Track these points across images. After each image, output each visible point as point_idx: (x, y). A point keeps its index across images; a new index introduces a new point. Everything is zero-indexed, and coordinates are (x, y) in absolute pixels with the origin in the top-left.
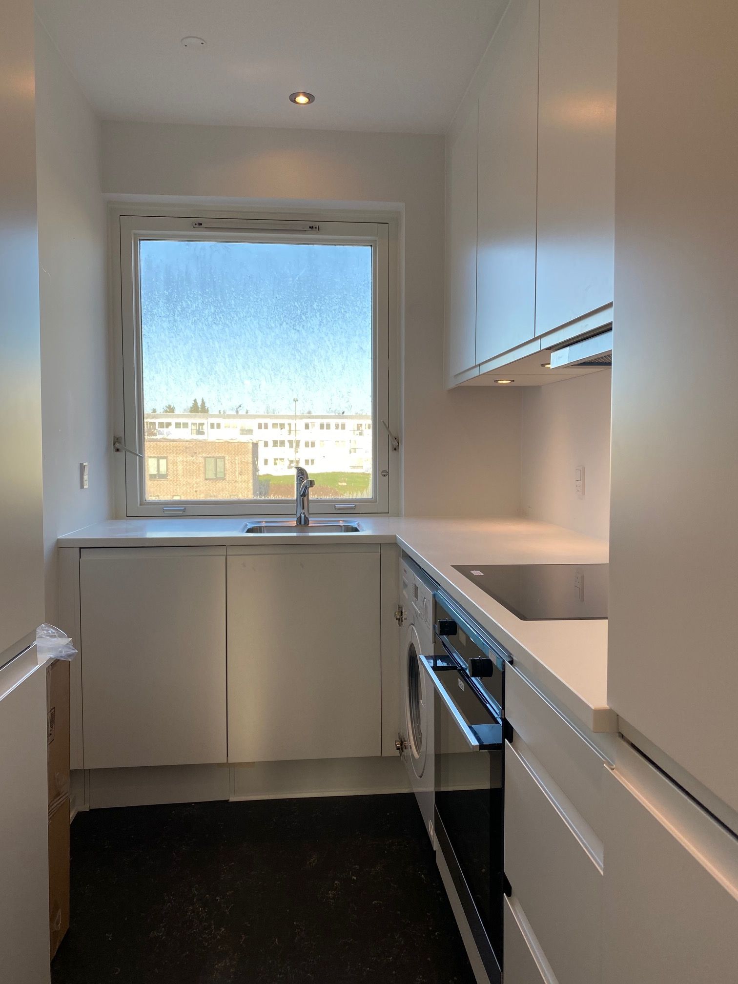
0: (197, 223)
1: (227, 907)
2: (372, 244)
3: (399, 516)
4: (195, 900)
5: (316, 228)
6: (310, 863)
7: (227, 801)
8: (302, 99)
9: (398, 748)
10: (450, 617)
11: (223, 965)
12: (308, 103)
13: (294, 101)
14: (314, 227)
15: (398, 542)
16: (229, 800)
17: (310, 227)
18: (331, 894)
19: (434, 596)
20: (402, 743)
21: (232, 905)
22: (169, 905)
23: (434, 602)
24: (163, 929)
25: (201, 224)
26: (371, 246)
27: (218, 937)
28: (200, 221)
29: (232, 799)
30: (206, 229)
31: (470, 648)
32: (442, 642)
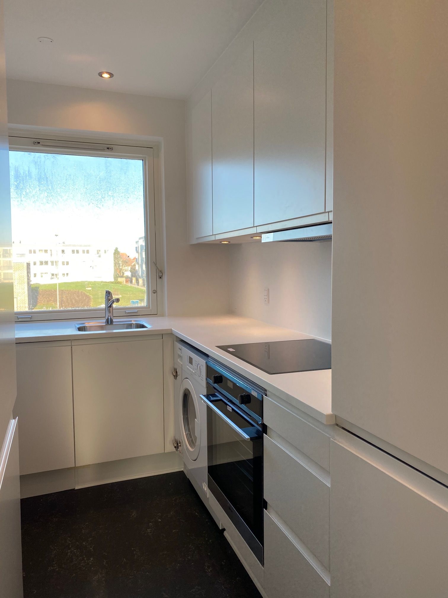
0: (37, 142)
1: (91, 547)
2: (144, 159)
3: (163, 316)
4: (70, 546)
5: (111, 148)
6: (133, 516)
7: (74, 490)
8: (106, 76)
9: (175, 447)
10: (219, 373)
11: (97, 577)
12: (109, 78)
13: (101, 76)
14: (110, 148)
15: (173, 333)
16: (75, 489)
17: (107, 148)
18: (149, 530)
19: (206, 363)
20: (177, 444)
21: (93, 545)
22: (55, 552)
23: (206, 366)
24: (56, 565)
25: (39, 143)
26: (143, 160)
27: (90, 563)
28: (38, 141)
29: (76, 488)
30: (42, 146)
31: (236, 389)
32: (213, 387)
